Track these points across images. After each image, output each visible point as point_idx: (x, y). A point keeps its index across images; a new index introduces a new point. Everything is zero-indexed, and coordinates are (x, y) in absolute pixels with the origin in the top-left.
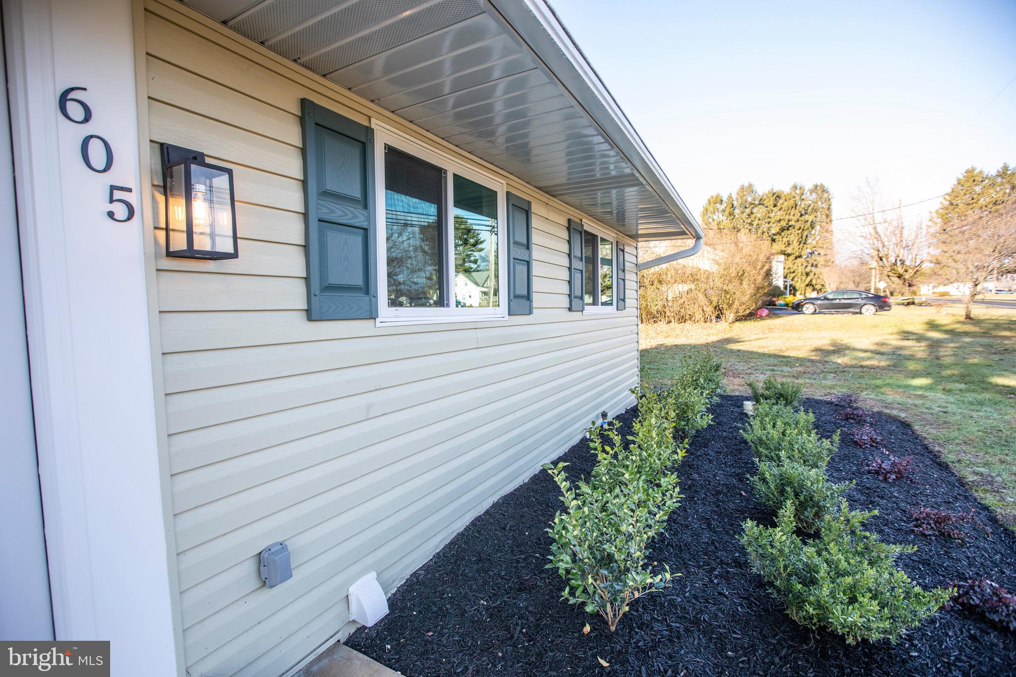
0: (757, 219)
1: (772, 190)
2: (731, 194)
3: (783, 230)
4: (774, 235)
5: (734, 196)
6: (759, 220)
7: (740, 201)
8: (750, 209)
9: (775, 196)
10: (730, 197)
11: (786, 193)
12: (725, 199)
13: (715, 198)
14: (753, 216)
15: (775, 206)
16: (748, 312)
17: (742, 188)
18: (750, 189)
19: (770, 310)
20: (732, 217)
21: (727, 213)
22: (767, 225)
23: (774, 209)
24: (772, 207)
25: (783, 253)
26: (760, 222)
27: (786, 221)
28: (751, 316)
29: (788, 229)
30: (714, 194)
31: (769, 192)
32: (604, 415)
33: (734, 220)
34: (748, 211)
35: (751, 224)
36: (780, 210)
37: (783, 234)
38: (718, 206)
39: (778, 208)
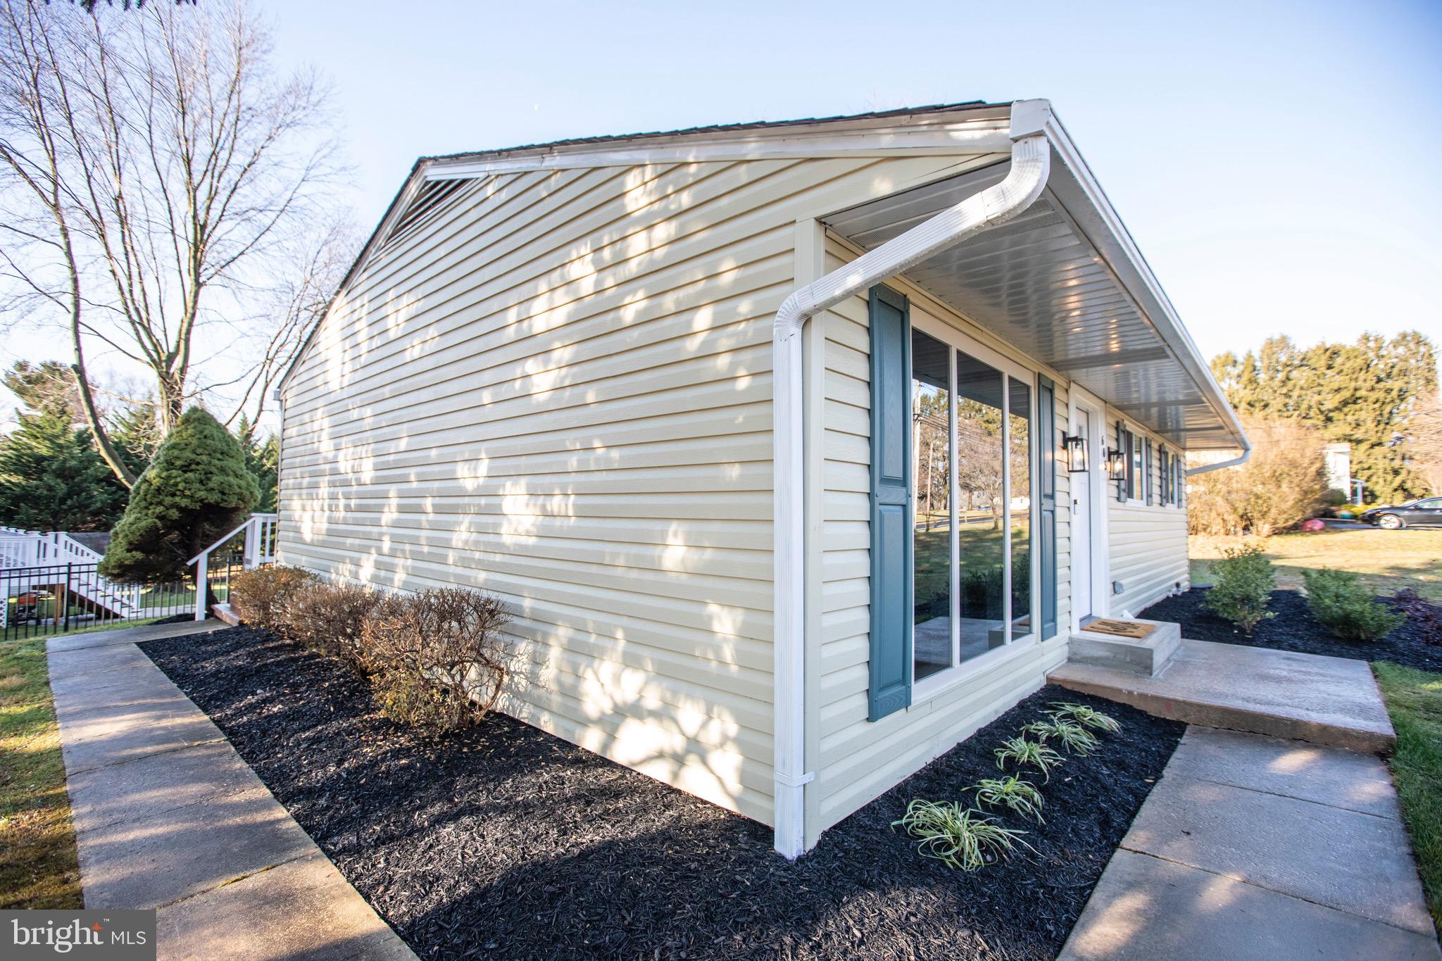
0: (1298, 387)
1: (1323, 343)
2: (1250, 352)
3: (1345, 403)
4: (1331, 411)
5: (1256, 354)
6: (1302, 388)
7: (1266, 361)
8: (1284, 373)
9: (1328, 353)
10: (1249, 356)
11: (1348, 347)
12: (1240, 359)
13: (1223, 359)
14: (1290, 384)
15: (1330, 367)
16: (1291, 523)
17: (1271, 343)
18: (1284, 342)
19: (1326, 522)
20: (1255, 385)
21: (1245, 378)
22: (1317, 398)
23: (1329, 372)
24: (1323, 370)
25: (1348, 439)
26: (1303, 392)
27: (1351, 391)
28: (1296, 529)
29: (1355, 403)
30: (1222, 352)
31: (1318, 348)
32: (1178, 585)
33: (1258, 390)
34: (1281, 376)
35: (1287, 396)
36: (1338, 373)
37: (1346, 410)
38: (1229, 368)
39: (1336, 370)
